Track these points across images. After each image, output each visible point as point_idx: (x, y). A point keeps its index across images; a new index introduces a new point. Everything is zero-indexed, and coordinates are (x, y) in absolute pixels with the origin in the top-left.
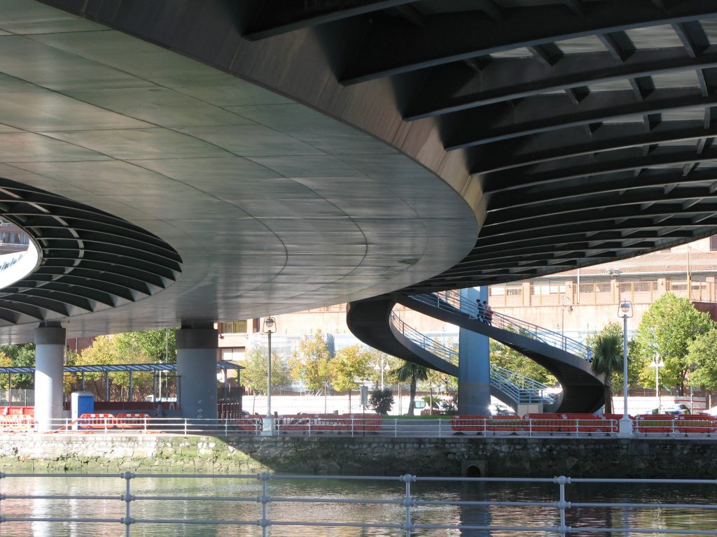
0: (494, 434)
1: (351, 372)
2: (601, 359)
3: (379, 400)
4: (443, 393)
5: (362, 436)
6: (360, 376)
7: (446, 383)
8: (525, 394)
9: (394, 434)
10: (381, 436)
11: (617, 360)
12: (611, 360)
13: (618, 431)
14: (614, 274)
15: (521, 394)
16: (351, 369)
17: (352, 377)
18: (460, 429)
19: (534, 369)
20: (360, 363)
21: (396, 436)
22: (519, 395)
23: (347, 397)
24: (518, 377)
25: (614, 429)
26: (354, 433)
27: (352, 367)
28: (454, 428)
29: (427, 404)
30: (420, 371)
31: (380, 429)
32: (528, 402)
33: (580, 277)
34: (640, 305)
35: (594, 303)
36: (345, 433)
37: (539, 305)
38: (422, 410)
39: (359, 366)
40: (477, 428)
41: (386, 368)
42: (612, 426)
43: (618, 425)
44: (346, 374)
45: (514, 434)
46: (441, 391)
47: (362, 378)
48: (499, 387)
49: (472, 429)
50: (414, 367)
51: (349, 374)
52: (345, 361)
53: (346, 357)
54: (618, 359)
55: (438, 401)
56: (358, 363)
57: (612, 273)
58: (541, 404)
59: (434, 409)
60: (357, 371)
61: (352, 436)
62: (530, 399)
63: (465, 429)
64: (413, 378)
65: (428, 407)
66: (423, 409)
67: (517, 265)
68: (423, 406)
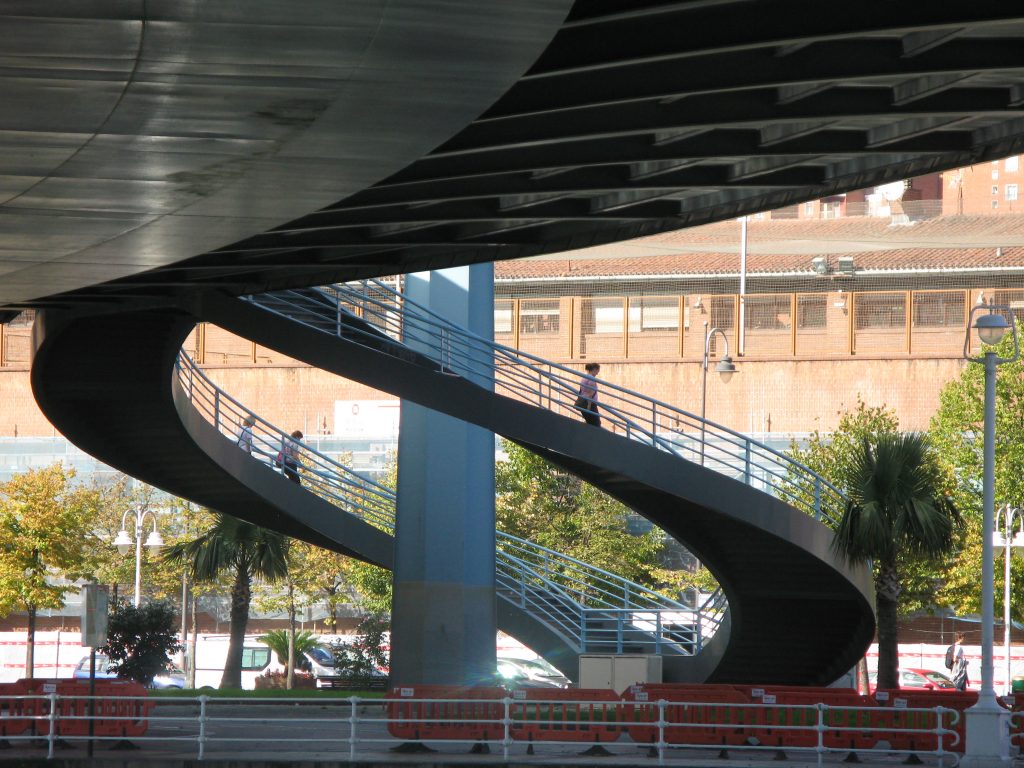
0: (530, 750)
1: (36, 552)
2: (868, 510)
3: (128, 640)
4: (320, 624)
5: (83, 754)
6: (63, 565)
7: (332, 592)
8: (599, 625)
9: (195, 748)
10: (147, 754)
11: (919, 514)
12: (900, 514)
13: (961, 749)
14: (838, 274)
15: (590, 625)
16: (39, 544)
17: (42, 569)
18: (416, 731)
19: (617, 550)
20: (68, 524)
21: (200, 756)
22: (582, 628)
23: (22, 635)
24: (567, 573)
25: (948, 739)
26: (57, 743)
27: (42, 535)
28: (394, 730)
29: (274, 655)
30: (263, 549)
31: (144, 730)
32: (612, 649)
33: (748, 281)
34: (932, 363)
35: (790, 355)
36: (23, 746)
37: (621, 357)
38: (258, 674)
39: (64, 533)
40: (472, 731)
41: (149, 542)
42: (940, 730)
43: (961, 729)
44: (22, 559)
45: (597, 751)
46: (315, 617)
47: (71, 571)
48: (518, 600)
49: (457, 731)
50: (243, 536)
51: (32, 560)
52: (20, 517)
53: (23, 505)
54: (923, 512)
55: (309, 646)
56: (61, 524)
57: (830, 271)
58: (657, 657)
59: (298, 671)
60: (58, 549)
61: (50, 754)
62: (620, 641)
63: (431, 731)
64: (242, 569)
65: (275, 666)
66: (263, 673)
67: (623, 179)
68: (260, 660)
